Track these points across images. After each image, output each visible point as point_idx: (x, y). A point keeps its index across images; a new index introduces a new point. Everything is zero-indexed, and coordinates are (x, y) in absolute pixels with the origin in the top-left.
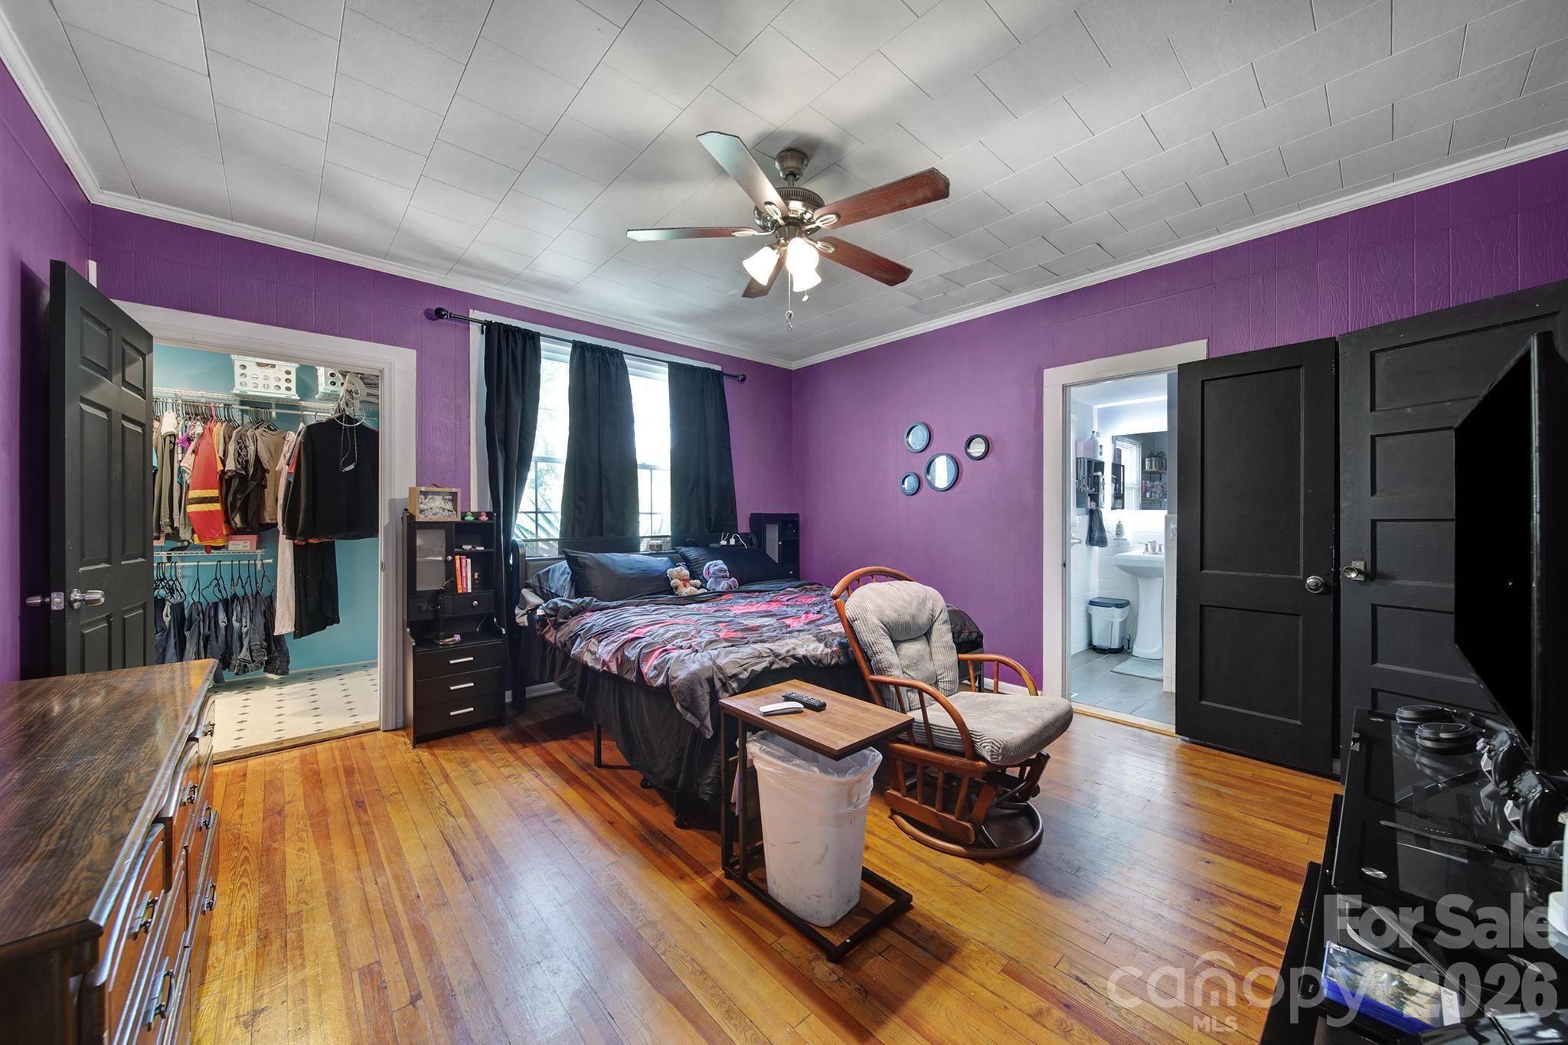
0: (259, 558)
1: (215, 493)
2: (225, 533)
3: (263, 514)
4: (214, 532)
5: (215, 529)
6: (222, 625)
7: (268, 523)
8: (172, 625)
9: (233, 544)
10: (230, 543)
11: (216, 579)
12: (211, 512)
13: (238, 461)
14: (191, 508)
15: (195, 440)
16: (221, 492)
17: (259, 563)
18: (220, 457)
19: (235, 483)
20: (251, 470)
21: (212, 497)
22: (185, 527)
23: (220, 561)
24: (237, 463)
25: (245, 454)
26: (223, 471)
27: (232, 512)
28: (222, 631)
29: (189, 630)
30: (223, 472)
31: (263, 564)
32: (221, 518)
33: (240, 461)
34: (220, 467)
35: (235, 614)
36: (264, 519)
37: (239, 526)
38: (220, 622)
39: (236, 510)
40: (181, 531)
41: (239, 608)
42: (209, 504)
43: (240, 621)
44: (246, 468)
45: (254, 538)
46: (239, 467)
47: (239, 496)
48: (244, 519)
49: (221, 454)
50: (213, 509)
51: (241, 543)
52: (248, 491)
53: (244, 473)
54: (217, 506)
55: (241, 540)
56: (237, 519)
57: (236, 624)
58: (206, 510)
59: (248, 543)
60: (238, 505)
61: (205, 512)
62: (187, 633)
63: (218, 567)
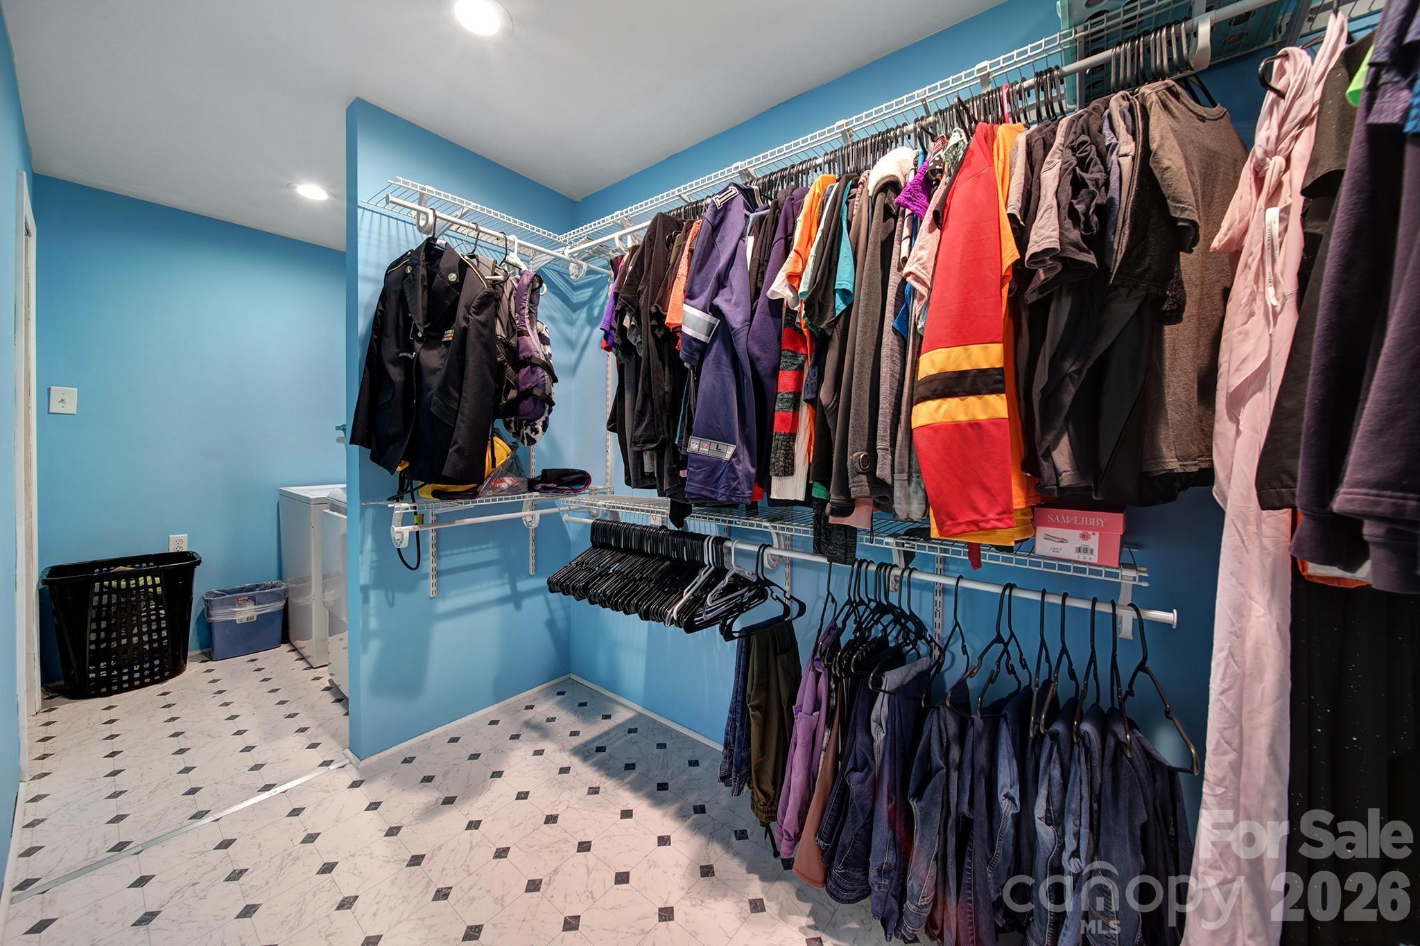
0: (1125, 597)
1: (989, 356)
2: (1018, 501)
3: (1154, 434)
4: (982, 505)
5: (987, 490)
6: (1007, 808)
7: (1171, 475)
8: (887, 758)
9: (1048, 537)
10: (1042, 531)
11: (999, 639)
12: (975, 425)
13: (1073, 213)
14: (926, 414)
15: (945, 180)
16: (1011, 353)
17: (1127, 617)
18: (1012, 217)
19: (1060, 316)
20: (1120, 241)
21: (982, 372)
22: (909, 480)
23: (1011, 587)
24: (1068, 223)
25: (1100, 176)
26: (1018, 265)
27: (1044, 431)
28: (1007, 825)
29: (918, 795)
30: (1021, 273)
31: (1140, 623)
32: (1008, 450)
33: (1080, 208)
34: (1010, 254)
35: (1043, 792)
36: (1157, 457)
37: (1067, 479)
38: (1001, 797)
39: (1060, 421)
40: (898, 493)
41: (1056, 772)
42: (972, 400)
43: (1056, 819)
44: (1098, 241)
45: (1115, 522)
46: (1075, 235)
47: (1069, 366)
48: (1085, 457)
49: (1015, 205)
50: (981, 416)
51: (1073, 536)
52: (1104, 344)
53: (1091, 258)
54: (996, 406)
55: (1071, 526)
56: (1062, 456)
57: (1045, 833)
58: (962, 417)
59: (1094, 542)
60: (1068, 398)
61: (957, 426)
62: (914, 804)
63: (1004, 603)
